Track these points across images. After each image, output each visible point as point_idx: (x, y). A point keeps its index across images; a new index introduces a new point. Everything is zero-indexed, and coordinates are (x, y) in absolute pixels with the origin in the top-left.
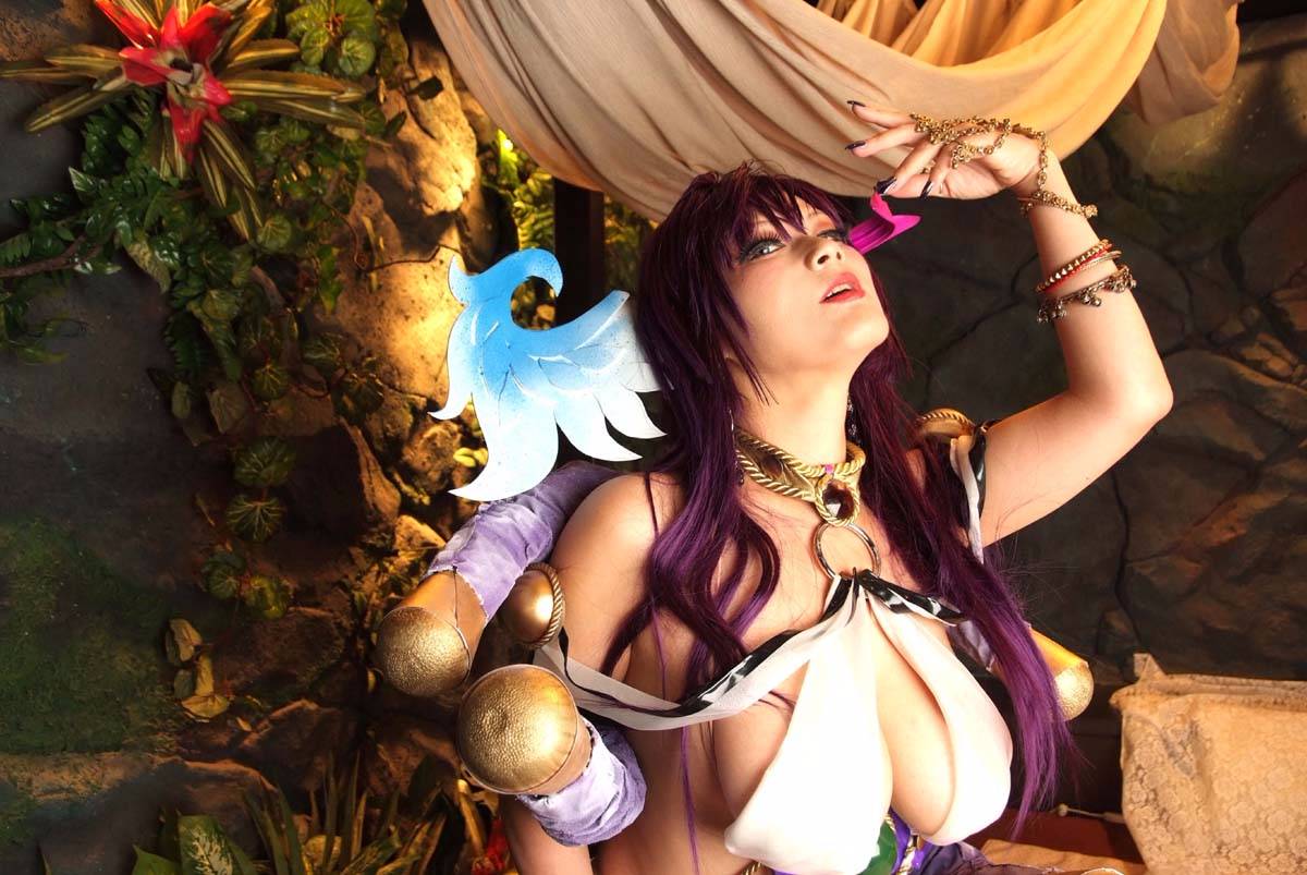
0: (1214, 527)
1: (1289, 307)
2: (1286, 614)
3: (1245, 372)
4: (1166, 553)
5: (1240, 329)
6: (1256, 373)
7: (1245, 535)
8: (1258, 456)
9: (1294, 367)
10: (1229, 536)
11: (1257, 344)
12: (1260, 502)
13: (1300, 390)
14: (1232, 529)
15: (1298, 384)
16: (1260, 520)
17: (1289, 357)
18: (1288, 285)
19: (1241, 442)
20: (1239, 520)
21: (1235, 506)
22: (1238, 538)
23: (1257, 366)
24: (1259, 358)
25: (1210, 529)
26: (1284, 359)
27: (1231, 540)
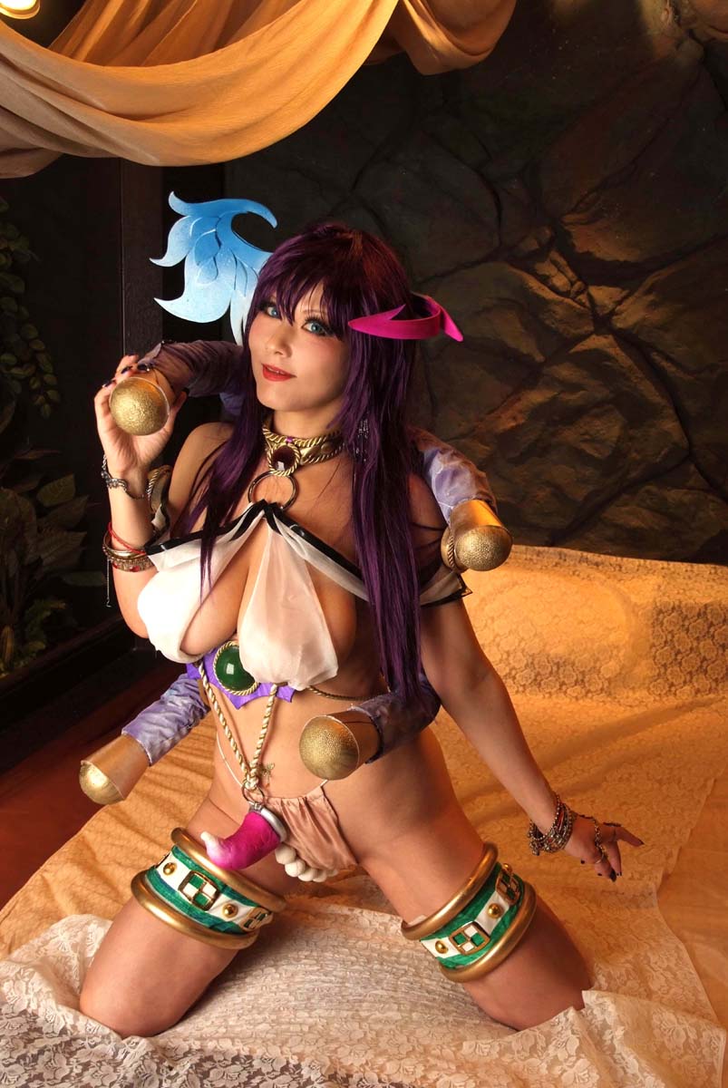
0: (503, 416)
1: (573, 230)
2: (548, 489)
3: (533, 284)
4: (463, 436)
5: (535, 246)
6: (543, 287)
7: (523, 424)
8: (539, 358)
9: (572, 284)
10: (513, 424)
11: (548, 261)
12: (537, 397)
13: (575, 304)
14: (514, 418)
15: (573, 299)
16: (536, 412)
17: (570, 274)
18: (573, 211)
19: (527, 346)
20: (520, 412)
21: (519, 399)
22: (518, 426)
23: (544, 280)
24: (547, 274)
25: (500, 417)
26: (566, 276)
27: (512, 428)
